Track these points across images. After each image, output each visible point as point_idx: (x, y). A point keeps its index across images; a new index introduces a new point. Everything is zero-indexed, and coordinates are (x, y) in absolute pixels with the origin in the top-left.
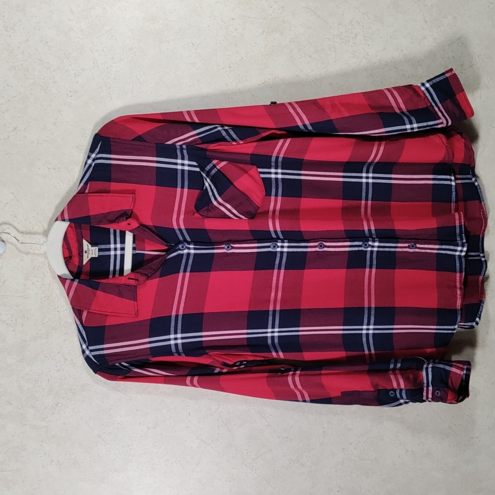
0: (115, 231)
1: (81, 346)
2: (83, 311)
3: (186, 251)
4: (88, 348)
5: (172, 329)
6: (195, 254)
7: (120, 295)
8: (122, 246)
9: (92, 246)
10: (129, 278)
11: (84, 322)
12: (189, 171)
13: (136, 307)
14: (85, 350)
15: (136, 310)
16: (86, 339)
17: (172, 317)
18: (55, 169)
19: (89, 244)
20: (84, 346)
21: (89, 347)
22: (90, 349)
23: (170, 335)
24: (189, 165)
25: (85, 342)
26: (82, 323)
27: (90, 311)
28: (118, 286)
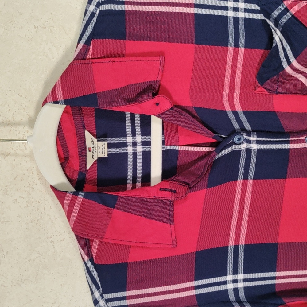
0: (133, 116)
1: (92, 293)
2: (93, 241)
3: (244, 146)
4: (102, 297)
5: (230, 267)
6: (259, 151)
7: (149, 215)
8: (146, 139)
9: (98, 141)
10: (161, 189)
11: (94, 257)
12: (246, 20)
13: (173, 233)
14: (98, 300)
15: (174, 238)
16: (99, 283)
17: (229, 248)
18: (45, 28)
19: (94, 138)
20: (97, 294)
21: (104, 295)
22: (105, 298)
23: (226, 275)
24: (246, 10)
25: (98, 288)
26: (91, 260)
27: (104, 240)
28: (145, 201)
